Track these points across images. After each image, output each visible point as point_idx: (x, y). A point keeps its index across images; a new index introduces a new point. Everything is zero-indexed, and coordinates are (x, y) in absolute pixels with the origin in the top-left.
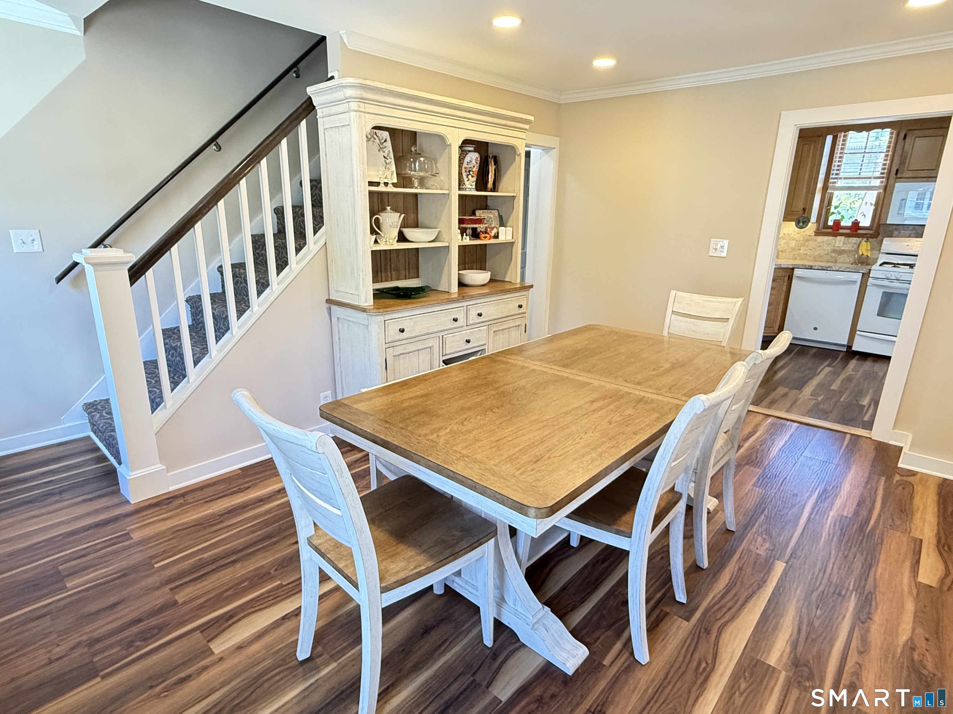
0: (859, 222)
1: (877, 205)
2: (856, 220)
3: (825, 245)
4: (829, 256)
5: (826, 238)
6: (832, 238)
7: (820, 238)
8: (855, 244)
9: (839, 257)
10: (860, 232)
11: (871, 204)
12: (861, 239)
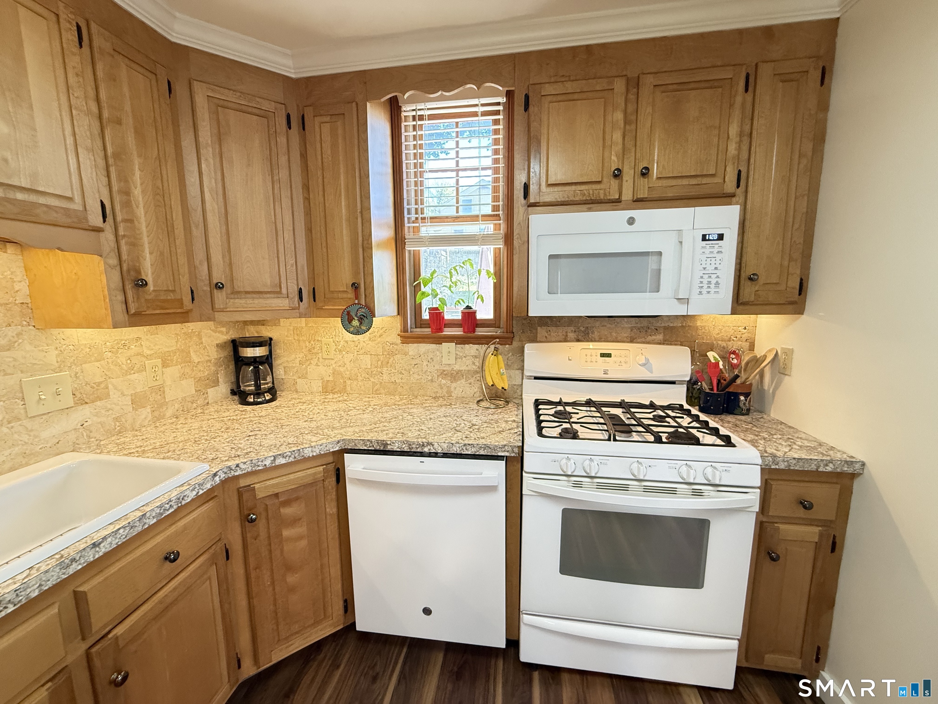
0: (475, 313)
1: (498, 274)
2: (468, 307)
3: (425, 363)
4: (435, 385)
5: (424, 347)
6: (433, 346)
7: (413, 349)
8: (476, 357)
9: (454, 385)
10: (480, 332)
11: (488, 272)
12: (484, 347)
